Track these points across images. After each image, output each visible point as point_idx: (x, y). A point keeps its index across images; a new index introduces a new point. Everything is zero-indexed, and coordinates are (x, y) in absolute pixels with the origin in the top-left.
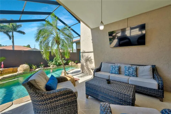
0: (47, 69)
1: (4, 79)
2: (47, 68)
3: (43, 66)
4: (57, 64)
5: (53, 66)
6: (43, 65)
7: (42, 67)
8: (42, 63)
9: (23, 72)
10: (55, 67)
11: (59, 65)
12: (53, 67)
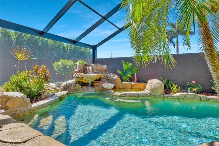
0: (208, 100)
1: (124, 97)
2: (208, 97)
3: (194, 90)
7: (194, 92)
8: (194, 82)
9: (150, 92)
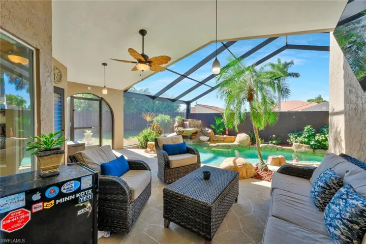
0: (283, 150)
1: (218, 147)
3: (274, 142)
4: (312, 143)
5: (299, 147)
6: (276, 139)
8: (274, 136)
9: (238, 143)
10: (303, 149)
11: (319, 148)
12: (299, 150)
